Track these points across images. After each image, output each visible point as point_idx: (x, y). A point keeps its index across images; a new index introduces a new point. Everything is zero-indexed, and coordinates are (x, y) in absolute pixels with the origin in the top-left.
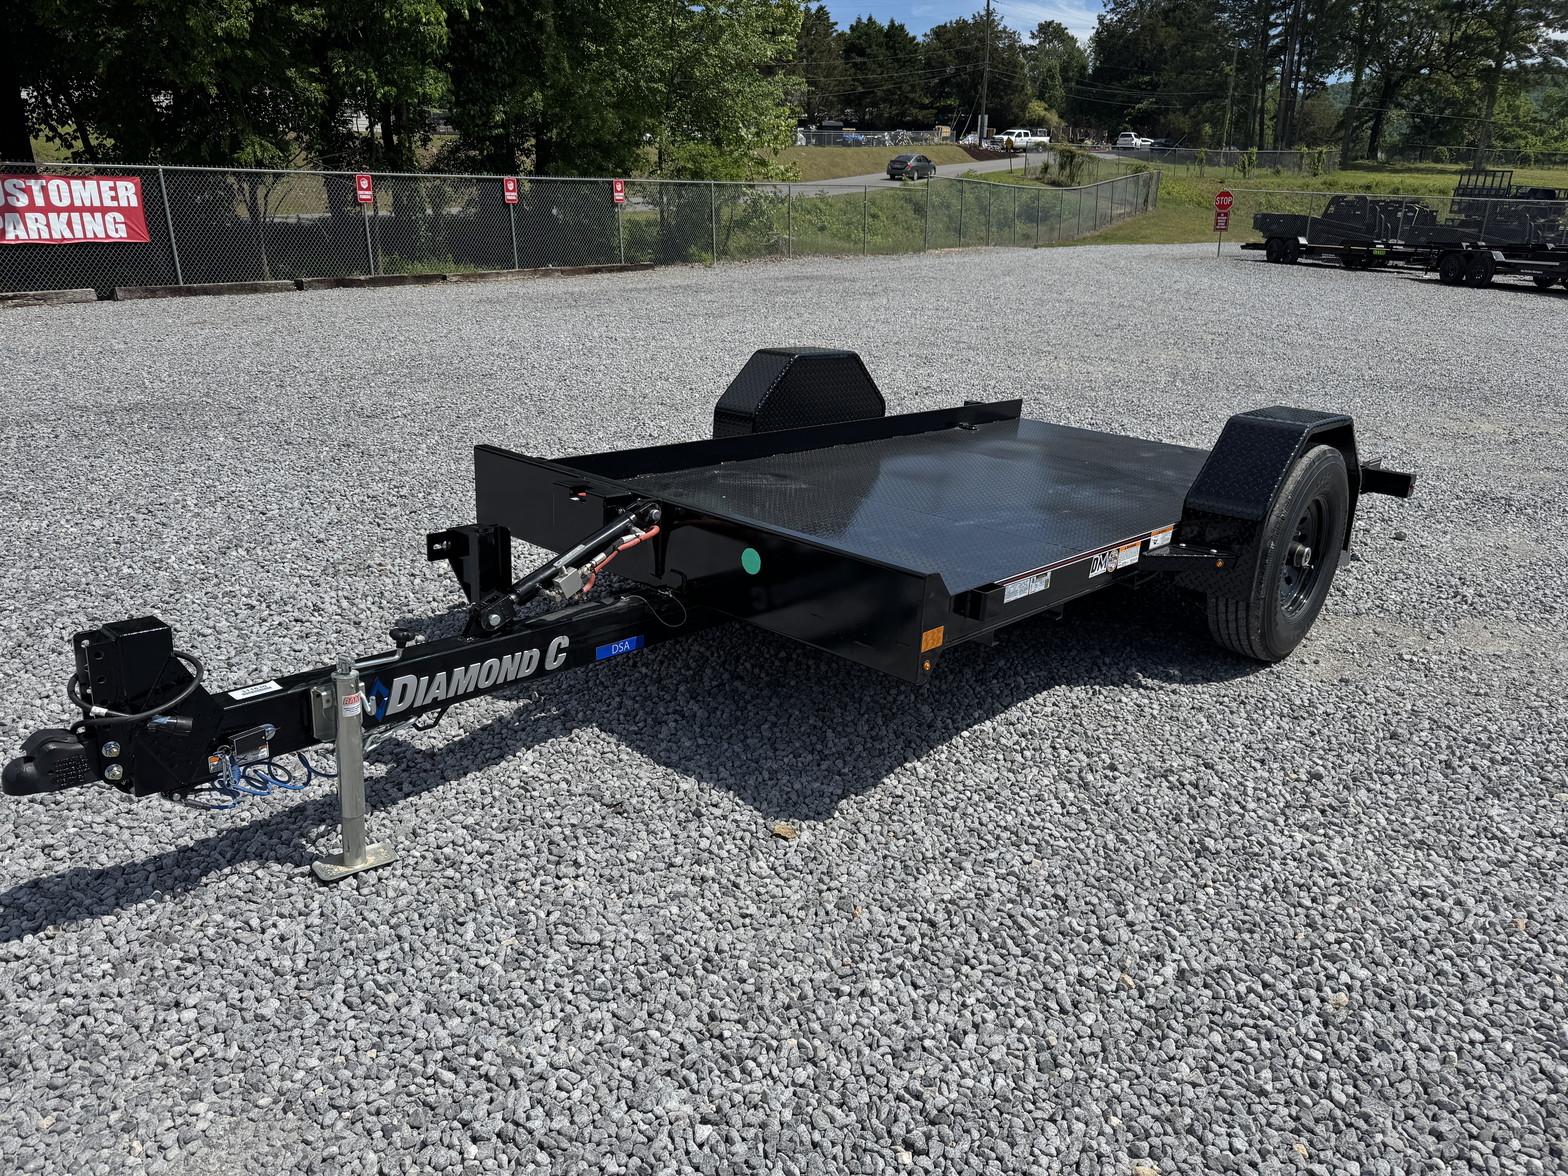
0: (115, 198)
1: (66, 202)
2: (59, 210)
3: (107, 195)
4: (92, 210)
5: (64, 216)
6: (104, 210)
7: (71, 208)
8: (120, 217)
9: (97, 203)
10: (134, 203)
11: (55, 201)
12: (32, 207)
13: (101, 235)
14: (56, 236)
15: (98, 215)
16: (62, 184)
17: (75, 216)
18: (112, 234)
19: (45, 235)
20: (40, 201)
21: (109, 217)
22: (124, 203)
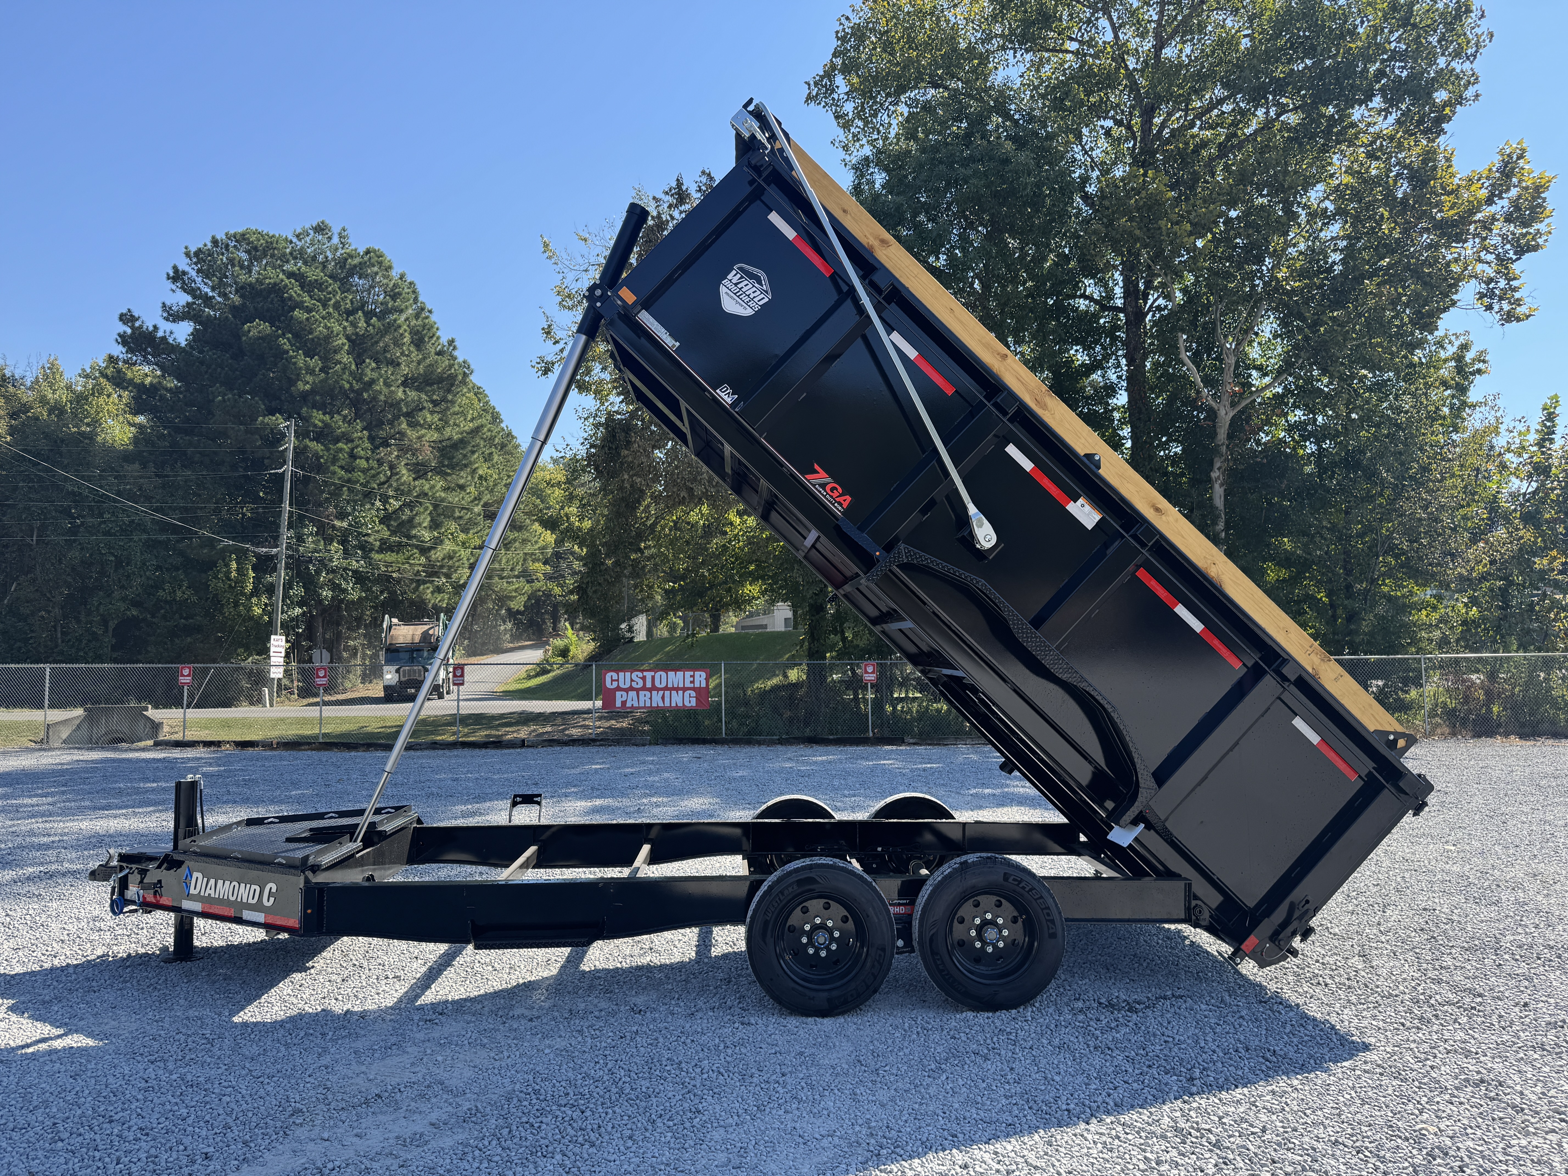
0: (693, 682)
1: (663, 685)
2: (658, 690)
3: (688, 679)
4: (677, 689)
5: (661, 693)
6: (684, 689)
7: (666, 688)
8: (693, 694)
9: (681, 685)
10: (704, 685)
11: (657, 684)
12: (644, 688)
13: (680, 704)
14: (654, 705)
15: (681, 692)
16: (663, 674)
17: (667, 693)
18: (687, 704)
19: (648, 705)
20: (649, 685)
21: (687, 693)
22: (697, 685)
